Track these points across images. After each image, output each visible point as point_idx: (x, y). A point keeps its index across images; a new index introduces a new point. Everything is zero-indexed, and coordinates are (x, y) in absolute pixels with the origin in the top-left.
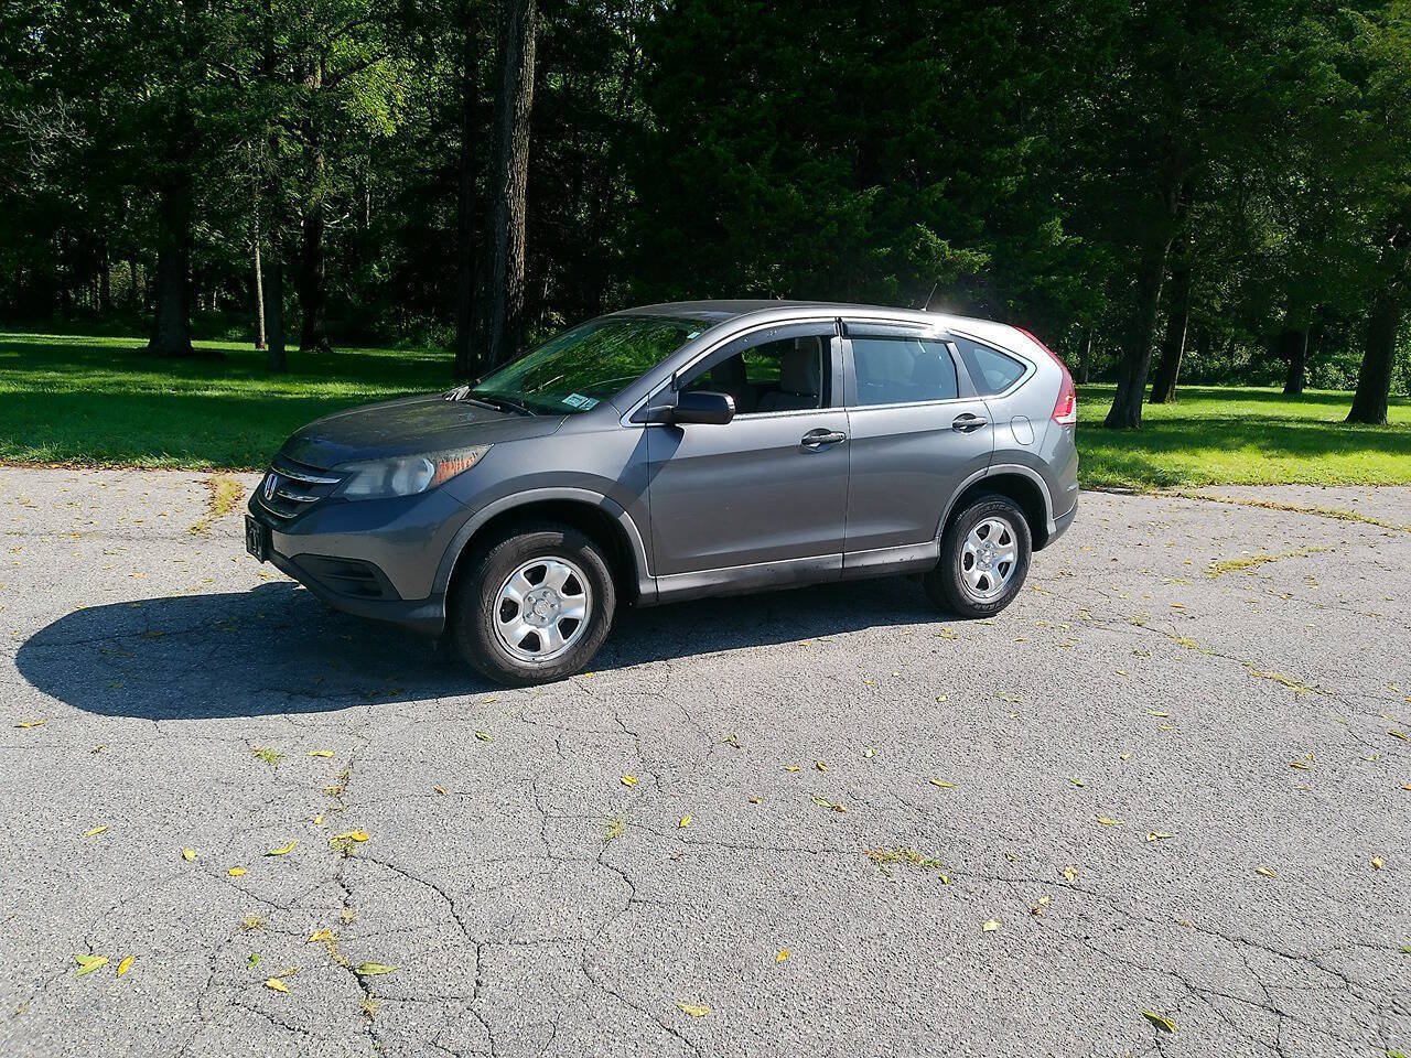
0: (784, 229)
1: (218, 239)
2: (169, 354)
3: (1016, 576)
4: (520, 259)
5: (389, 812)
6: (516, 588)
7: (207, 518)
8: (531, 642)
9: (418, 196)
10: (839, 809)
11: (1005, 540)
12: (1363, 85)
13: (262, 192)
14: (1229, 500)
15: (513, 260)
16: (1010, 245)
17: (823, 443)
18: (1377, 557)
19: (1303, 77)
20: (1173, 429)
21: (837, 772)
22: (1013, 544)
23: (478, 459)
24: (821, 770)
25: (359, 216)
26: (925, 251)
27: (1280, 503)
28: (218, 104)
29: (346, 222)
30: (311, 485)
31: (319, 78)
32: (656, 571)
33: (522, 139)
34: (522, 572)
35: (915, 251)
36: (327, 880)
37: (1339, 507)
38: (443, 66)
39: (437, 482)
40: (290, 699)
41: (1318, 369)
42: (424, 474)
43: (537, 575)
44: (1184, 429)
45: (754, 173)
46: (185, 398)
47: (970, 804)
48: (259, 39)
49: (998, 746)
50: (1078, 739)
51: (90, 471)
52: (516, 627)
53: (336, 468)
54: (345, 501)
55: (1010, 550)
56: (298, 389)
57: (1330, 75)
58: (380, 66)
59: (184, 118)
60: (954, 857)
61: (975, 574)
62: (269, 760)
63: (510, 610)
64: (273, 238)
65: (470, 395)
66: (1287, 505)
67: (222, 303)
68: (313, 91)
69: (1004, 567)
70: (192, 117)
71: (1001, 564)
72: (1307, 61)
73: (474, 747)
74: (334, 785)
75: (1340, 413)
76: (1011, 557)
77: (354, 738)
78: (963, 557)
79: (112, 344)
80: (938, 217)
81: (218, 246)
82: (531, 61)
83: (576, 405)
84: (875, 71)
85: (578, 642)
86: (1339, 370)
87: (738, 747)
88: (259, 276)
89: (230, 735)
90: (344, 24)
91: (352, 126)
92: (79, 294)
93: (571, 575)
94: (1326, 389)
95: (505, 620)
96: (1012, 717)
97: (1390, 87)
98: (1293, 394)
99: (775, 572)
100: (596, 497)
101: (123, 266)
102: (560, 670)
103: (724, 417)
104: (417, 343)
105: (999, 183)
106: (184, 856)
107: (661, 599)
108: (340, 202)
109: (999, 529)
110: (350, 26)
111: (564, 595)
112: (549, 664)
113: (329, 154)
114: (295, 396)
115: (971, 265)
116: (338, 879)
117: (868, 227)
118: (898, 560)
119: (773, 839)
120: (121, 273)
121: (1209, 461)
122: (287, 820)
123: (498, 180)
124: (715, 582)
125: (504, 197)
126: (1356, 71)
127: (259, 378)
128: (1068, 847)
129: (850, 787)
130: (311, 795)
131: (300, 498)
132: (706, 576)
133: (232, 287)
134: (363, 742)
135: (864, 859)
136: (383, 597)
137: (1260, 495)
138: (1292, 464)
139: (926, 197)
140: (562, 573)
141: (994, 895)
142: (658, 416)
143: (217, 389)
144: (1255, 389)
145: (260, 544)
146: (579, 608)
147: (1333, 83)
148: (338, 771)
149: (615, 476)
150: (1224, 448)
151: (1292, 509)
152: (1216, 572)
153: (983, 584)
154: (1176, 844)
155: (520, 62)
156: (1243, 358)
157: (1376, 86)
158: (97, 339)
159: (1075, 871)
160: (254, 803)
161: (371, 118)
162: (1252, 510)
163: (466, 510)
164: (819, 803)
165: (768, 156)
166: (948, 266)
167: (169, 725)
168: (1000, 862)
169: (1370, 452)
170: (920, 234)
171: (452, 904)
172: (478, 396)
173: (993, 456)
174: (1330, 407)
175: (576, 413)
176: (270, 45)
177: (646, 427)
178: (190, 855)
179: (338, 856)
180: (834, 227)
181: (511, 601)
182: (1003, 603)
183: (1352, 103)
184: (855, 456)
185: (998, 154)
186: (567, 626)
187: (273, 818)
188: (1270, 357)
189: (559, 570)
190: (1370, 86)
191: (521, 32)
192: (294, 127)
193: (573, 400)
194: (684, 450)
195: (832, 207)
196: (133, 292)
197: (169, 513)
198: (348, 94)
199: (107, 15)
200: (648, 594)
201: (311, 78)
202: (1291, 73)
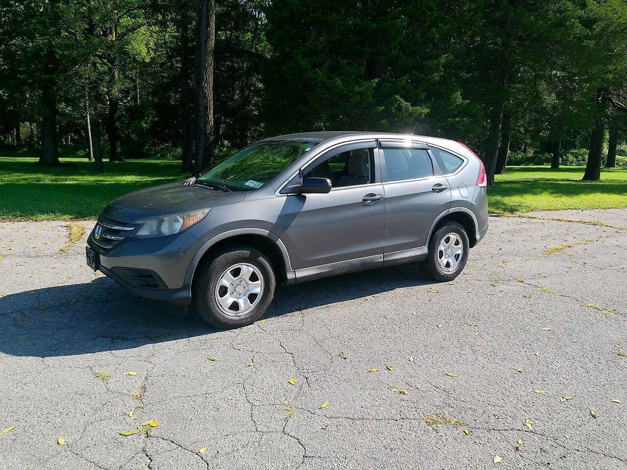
0: (334, 99)
1: (70, 111)
2: (49, 165)
3: (463, 260)
4: (211, 117)
5: (168, 407)
6: (226, 280)
7: (68, 244)
8: (235, 306)
9: (161, 89)
10: (404, 393)
11: (457, 243)
12: (592, 30)
13: (90, 88)
14: (542, 218)
15: (208, 117)
16: (438, 104)
17: (372, 200)
18: (617, 243)
19: (564, 26)
20: (509, 186)
21: (398, 372)
22: (461, 245)
23: (205, 215)
24: (390, 370)
25: (134, 99)
26: (399, 108)
27: (566, 219)
28: (68, 47)
29: (129, 102)
30: (119, 231)
31: (114, 36)
32: (296, 267)
33: (210, 60)
34: (229, 272)
35: (395, 108)
36: (138, 452)
37: (592, 220)
38: (172, 29)
39: (184, 228)
40: (112, 342)
41: (564, 157)
42: (178, 223)
43: (236, 273)
44: (514, 186)
45: (320, 73)
46: (56, 186)
47: (469, 386)
48: (85, 17)
49: (474, 351)
50: (511, 345)
51: (10, 223)
52: (227, 299)
53: (131, 222)
54: (137, 239)
55: (459, 248)
56: (109, 179)
57: (576, 25)
58: (143, 29)
59: (51, 53)
60: (468, 418)
61: (444, 261)
62: (103, 379)
63: (224, 291)
64: (95, 109)
65: (196, 182)
66: (569, 220)
67: (72, 140)
68: (112, 41)
69: (457, 257)
70: (55, 53)
71: (456, 255)
72: (566, 18)
73: (209, 365)
74: (138, 393)
75: (580, 176)
76: (460, 252)
77: (147, 363)
78: (438, 252)
79: (22, 161)
80: (405, 92)
81: (70, 115)
82: (213, 24)
83: (252, 186)
84: (374, 25)
85: (258, 304)
86: (573, 157)
87: (345, 359)
88: (89, 127)
89: (82, 364)
90: (125, 11)
91: (130, 57)
92: (5, 138)
93: (253, 272)
94: (568, 165)
95: (221, 296)
96: (476, 334)
97: (604, 29)
98: (555, 168)
99: (351, 264)
100: (265, 232)
101: (26, 124)
102: (249, 320)
103: (326, 190)
104: (163, 156)
105: (432, 77)
106: (58, 443)
107: (297, 281)
108: (126, 92)
109: (454, 238)
110: (127, 12)
111: (250, 282)
112: (244, 317)
113: (121, 70)
114: (108, 183)
115: (421, 114)
116: (144, 451)
117: (373, 97)
118: (409, 256)
119: (373, 413)
120: (26, 128)
121: (529, 200)
122: (115, 415)
123: (199, 80)
124: (324, 271)
125: (203, 87)
126: (588, 23)
127: (91, 174)
128: (524, 408)
129: (406, 379)
130: (126, 399)
131: (113, 238)
132: (319, 269)
133: (77, 132)
134: (151, 365)
135: (423, 423)
136: (159, 287)
137: (555, 215)
138: (566, 200)
139: (400, 83)
140: (249, 271)
141: (493, 439)
142: (293, 190)
143: (70, 180)
144: (538, 166)
145: (94, 260)
146: (258, 288)
147: (579, 29)
148: (139, 384)
149: (273, 221)
150: (535, 194)
151: (572, 221)
152: (548, 253)
153: (448, 265)
154: (576, 402)
155: (208, 25)
156: (530, 153)
157: (597, 28)
158: (15, 158)
159: (531, 422)
160: (97, 405)
161: (139, 54)
162: (555, 222)
163: (200, 241)
164: (393, 390)
165: (326, 65)
166: (410, 114)
167: (50, 360)
168: (493, 419)
169: (598, 194)
170: (397, 100)
171: (208, 464)
172: (201, 182)
173: (451, 204)
174: (573, 173)
175: (253, 190)
176: (91, 20)
177: (288, 196)
178: (62, 441)
179: (143, 436)
180: (358, 98)
181: (224, 286)
182: (457, 273)
183: (587, 37)
184: (388, 206)
185: (430, 63)
186: (252, 297)
187: (107, 414)
188: (542, 153)
189: (247, 269)
190: (595, 29)
191: (208, 11)
192: (103, 58)
193: (250, 183)
194: (307, 206)
195: (357, 88)
196: (31, 137)
197: (49, 243)
198: (129, 43)
199: (13, 7)
200: (292, 279)
201: (111, 36)
202: (559, 24)
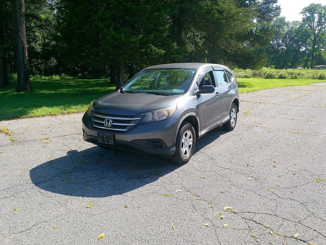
6: (184, 139)
10: (295, 174)
17: (218, 95)
22: (235, 113)
26: (151, 50)
32: (201, 130)
34: (184, 135)
39: (171, 115)
53: (137, 115)
54: (145, 123)
61: (232, 121)
69: (234, 119)
76: (235, 116)
78: (231, 118)
83: (178, 92)
87: (253, 166)
95: (182, 148)
105: (163, 35)
109: (234, 110)
111: (189, 139)
112: (188, 157)
136: (163, 147)
146: (191, 142)
147: (217, 15)
152: (246, 114)
163: (178, 121)
164: (289, 174)
166: (157, 54)
170: (150, 46)
180: (132, 45)
181: (183, 143)
185: (162, 28)
189: (189, 133)
200: (200, 136)
